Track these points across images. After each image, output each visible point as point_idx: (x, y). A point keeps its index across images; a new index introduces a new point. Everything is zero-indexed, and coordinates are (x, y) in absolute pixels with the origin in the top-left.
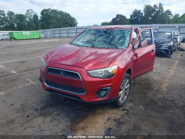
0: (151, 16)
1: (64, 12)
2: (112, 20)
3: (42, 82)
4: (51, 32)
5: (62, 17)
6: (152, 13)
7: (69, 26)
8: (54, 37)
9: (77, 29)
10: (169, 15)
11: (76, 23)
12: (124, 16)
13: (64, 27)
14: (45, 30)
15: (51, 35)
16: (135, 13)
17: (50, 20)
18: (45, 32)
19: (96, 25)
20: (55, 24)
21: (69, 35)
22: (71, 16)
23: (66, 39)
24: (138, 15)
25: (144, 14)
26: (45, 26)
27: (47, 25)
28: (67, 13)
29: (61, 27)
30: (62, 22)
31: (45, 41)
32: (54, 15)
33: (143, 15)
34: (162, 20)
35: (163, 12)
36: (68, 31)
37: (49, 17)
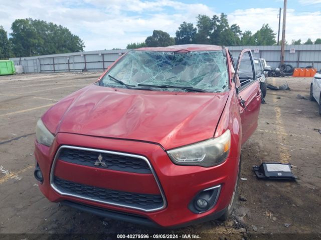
0: (209, 34)
1: (58, 25)
2: (146, 41)
3: (42, 181)
4: (35, 61)
5: (55, 34)
6: (212, 29)
7: (69, 51)
8: (41, 72)
9: (85, 55)
10: (237, 32)
11: (81, 45)
12: (166, 33)
13: (59, 53)
14: (23, 59)
15: (36, 68)
16: (183, 28)
17: (31, 40)
18: (23, 63)
19: (117, 49)
20: (42, 48)
21: (72, 67)
22: (72, 33)
23: (66, 74)
24: (188, 32)
25: (198, 29)
26: (21, 50)
27: (24, 48)
28: (63, 27)
29: (54, 53)
30: (55, 44)
31: (25, 78)
32: (38, 30)
33: (197, 32)
34: (227, 41)
35: (227, 28)
36: (68, 60)
37: (30, 34)
